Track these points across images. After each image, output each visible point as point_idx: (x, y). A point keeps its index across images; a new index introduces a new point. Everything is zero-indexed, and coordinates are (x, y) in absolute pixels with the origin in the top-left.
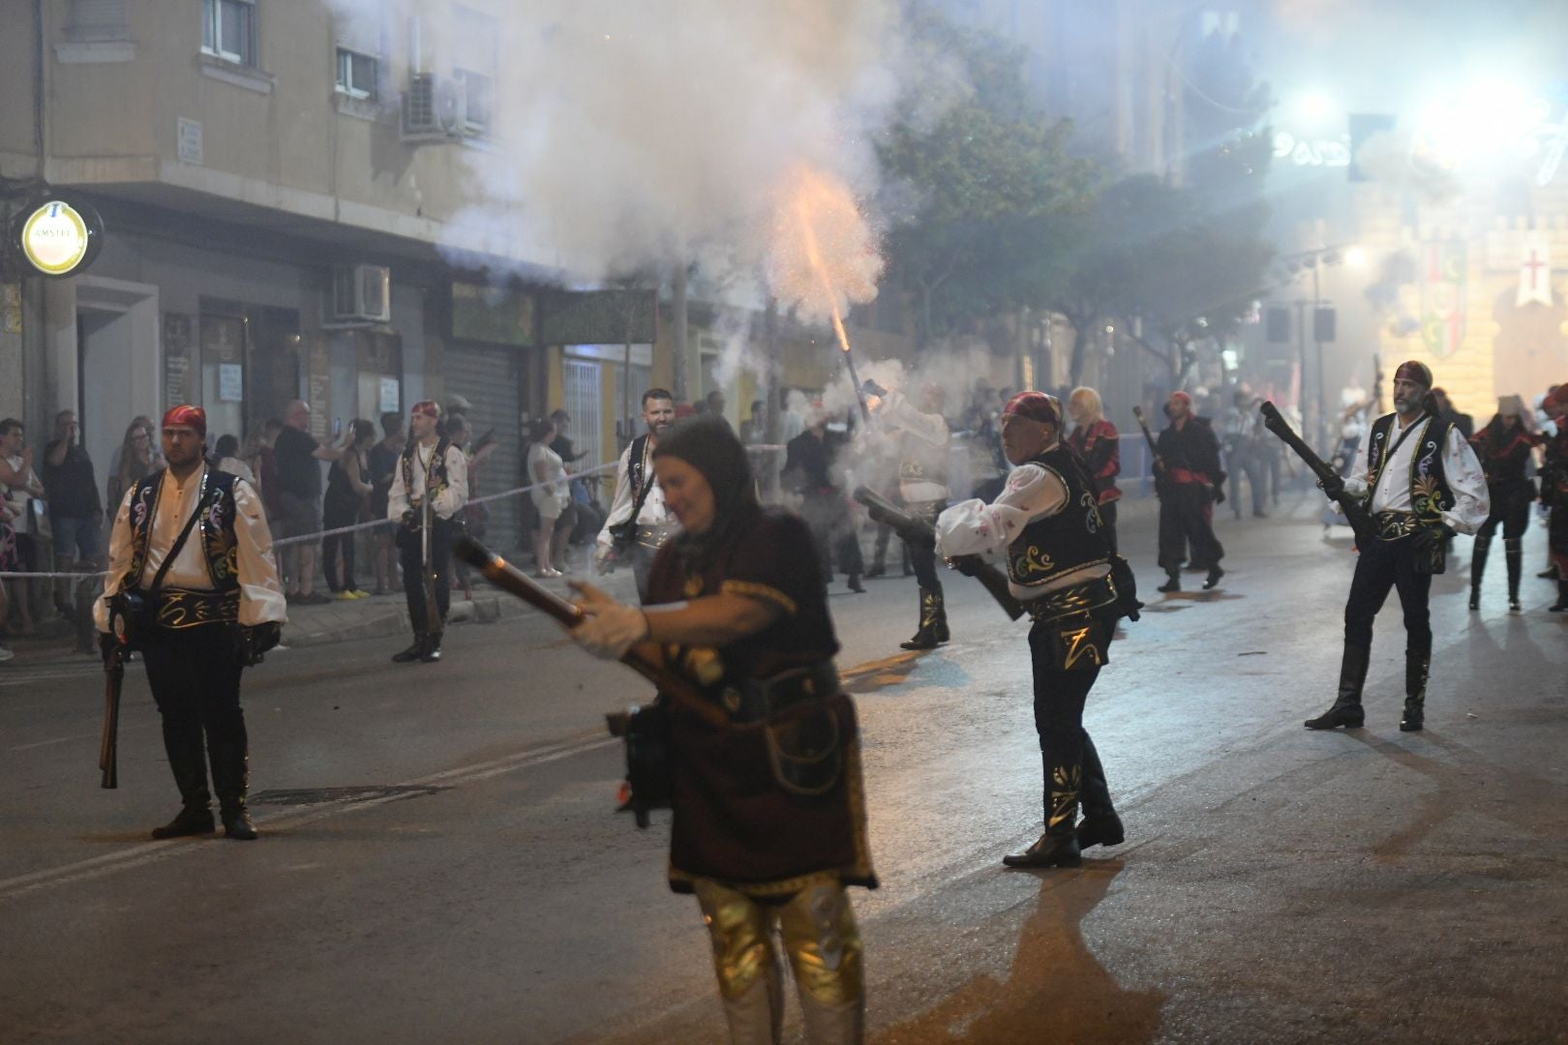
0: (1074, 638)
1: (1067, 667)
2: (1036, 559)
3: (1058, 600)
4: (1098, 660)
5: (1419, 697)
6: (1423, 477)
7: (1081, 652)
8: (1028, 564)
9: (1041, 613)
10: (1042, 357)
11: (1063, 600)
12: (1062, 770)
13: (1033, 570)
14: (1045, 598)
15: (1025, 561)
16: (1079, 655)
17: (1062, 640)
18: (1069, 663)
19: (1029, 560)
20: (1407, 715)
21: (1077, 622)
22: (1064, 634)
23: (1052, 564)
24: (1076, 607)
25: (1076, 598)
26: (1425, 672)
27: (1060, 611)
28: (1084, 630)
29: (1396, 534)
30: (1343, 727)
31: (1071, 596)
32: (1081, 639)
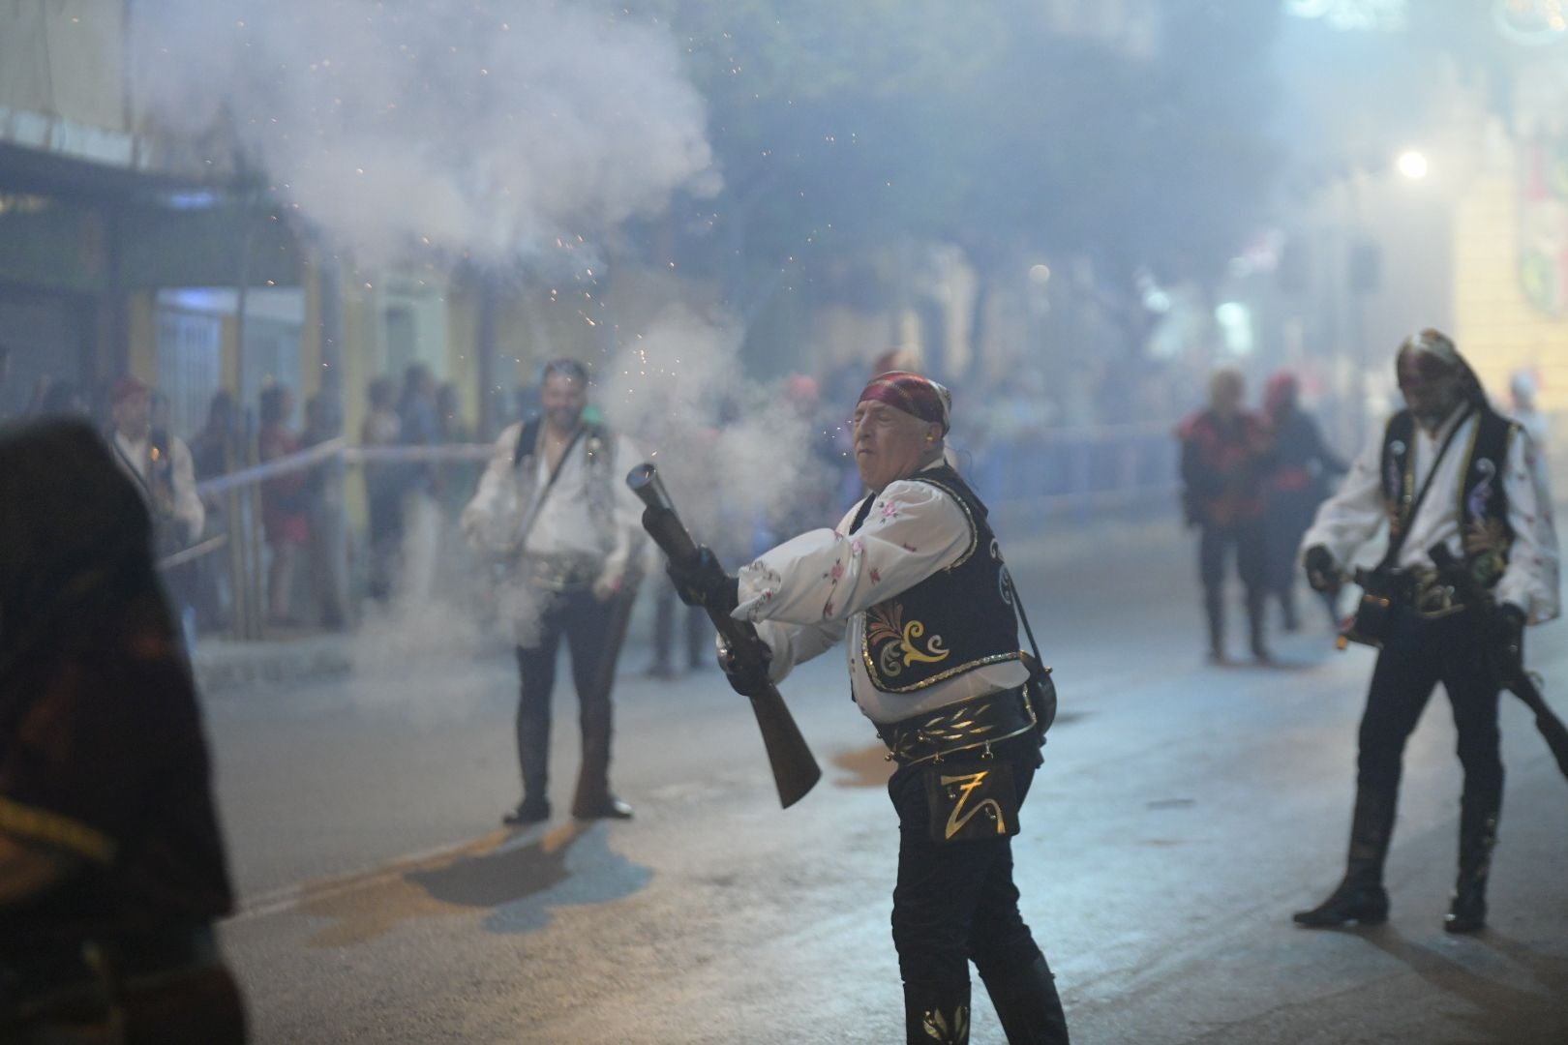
0: (963, 787)
1: (949, 834)
2: (919, 644)
3: (936, 727)
4: (1001, 827)
5: (1479, 873)
6: (1479, 523)
7: (976, 809)
8: (904, 653)
9: (908, 748)
10: (933, 316)
11: (945, 725)
12: (937, 1013)
13: (912, 662)
14: (917, 722)
15: (897, 648)
16: (971, 814)
17: (943, 791)
18: (952, 828)
19: (906, 646)
20: (1457, 906)
21: (968, 762)
22: (946, 780)
23: (946, 652)
24: (969, 738)
25: (969, 723)
26: (1491, 833)
27: (942, 744)
28: (980, 776)
29: (1440, 607)
30: (1352, 923)
31: (961, 720)
32: (975, 788)
